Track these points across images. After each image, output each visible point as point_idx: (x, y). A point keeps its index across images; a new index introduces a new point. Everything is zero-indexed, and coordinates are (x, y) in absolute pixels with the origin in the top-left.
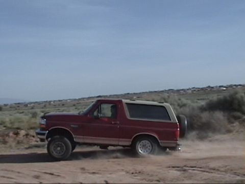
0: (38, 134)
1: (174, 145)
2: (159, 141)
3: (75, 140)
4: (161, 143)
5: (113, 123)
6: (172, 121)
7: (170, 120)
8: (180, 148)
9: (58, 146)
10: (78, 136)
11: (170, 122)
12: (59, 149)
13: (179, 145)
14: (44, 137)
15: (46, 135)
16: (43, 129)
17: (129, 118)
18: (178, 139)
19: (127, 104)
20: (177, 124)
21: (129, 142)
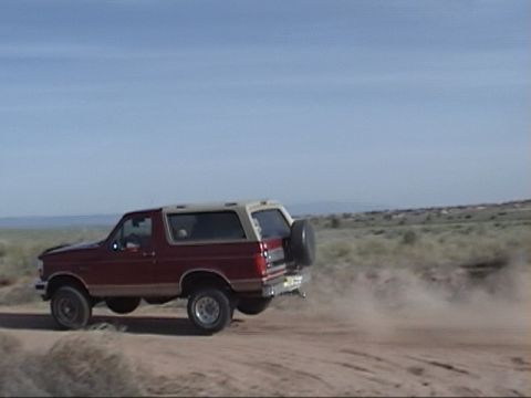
0: (39, 287)
1: (256, 287)
2: (229, 281)
3: (91, 293)
4: (234, 284)
5: (145, 254)
6: (248, 239)
7: (244, 236)
9: (68, 306)
10: (95, 286)
11: (243, 240)
12: (67, 310)
13: (270, 286)
14: (43, 292)
15: (46, 288)
16: (43, 279)
17: (171, 240)
18: (263, 273)
19: (170, 215)
20: (258, 243)
21: (177, 288)
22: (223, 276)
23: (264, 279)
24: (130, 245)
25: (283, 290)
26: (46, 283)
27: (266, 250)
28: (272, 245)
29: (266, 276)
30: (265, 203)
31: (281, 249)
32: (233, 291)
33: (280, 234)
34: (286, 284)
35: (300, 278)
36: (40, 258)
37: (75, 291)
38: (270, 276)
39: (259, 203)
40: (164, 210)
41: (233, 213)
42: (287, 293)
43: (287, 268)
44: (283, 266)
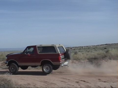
1: (58, 64)
2: (52, 63)
3: (19, 65)
4: (53, 63)
7: (56, 52)
8: (62, 65)
9: (13, 68)
10: (20, 63)
11: (56, 53)
13: (61, 64)
14: (7, 64)
15: (8, 63)
17: (39, 53)
18: (60, 61)
19: (38, 47)
20: (59, 54)
21: (40, 64)
22: (51, 61)
23: (61, 62)
24: (28, 54)
25: (64, 65)
26: (8, 62)
27: (61, 56)
28: (62, 54)
29: (61, 61)
30: (60, 45)
31: (63, 55)
32: (53, 65)
33: (63, 52)
34: (65, 63)
35: (67, 62)
36: (6, 56)
37: (15, 64)
38: (62, 62)
39: (59, 45)
40: (37, 46)
41: (53, 47)
42: (65, 65)
43: (65, 60)
44: (64, 59)
